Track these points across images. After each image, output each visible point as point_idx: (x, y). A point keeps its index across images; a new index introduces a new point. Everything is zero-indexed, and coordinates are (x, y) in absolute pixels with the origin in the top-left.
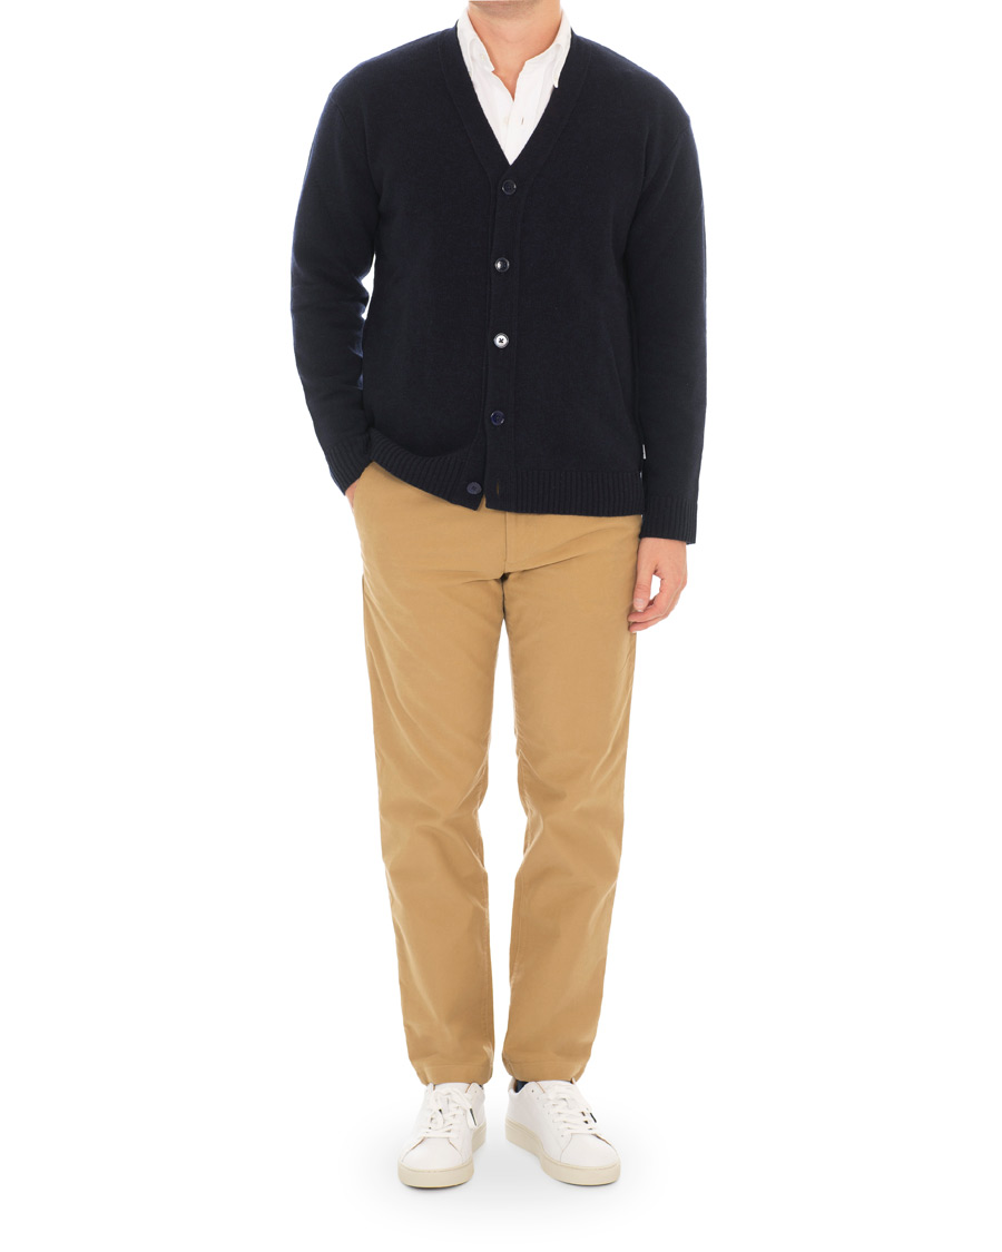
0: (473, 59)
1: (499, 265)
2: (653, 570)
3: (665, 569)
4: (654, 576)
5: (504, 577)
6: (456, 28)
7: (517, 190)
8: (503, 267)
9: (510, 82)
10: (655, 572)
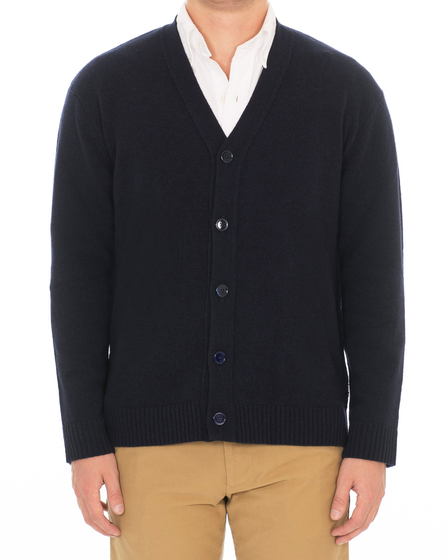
0: (192, 48)
1: (219, 225)
2: (350, 485)
3: (360, 486)
4: (351, 490)
5: (226, 500)
6: (175, 22)
7: (233, 158)
8: (223, 225)
9: (225, 64)
10: (352, 488)
